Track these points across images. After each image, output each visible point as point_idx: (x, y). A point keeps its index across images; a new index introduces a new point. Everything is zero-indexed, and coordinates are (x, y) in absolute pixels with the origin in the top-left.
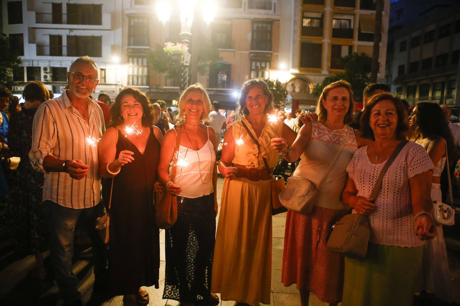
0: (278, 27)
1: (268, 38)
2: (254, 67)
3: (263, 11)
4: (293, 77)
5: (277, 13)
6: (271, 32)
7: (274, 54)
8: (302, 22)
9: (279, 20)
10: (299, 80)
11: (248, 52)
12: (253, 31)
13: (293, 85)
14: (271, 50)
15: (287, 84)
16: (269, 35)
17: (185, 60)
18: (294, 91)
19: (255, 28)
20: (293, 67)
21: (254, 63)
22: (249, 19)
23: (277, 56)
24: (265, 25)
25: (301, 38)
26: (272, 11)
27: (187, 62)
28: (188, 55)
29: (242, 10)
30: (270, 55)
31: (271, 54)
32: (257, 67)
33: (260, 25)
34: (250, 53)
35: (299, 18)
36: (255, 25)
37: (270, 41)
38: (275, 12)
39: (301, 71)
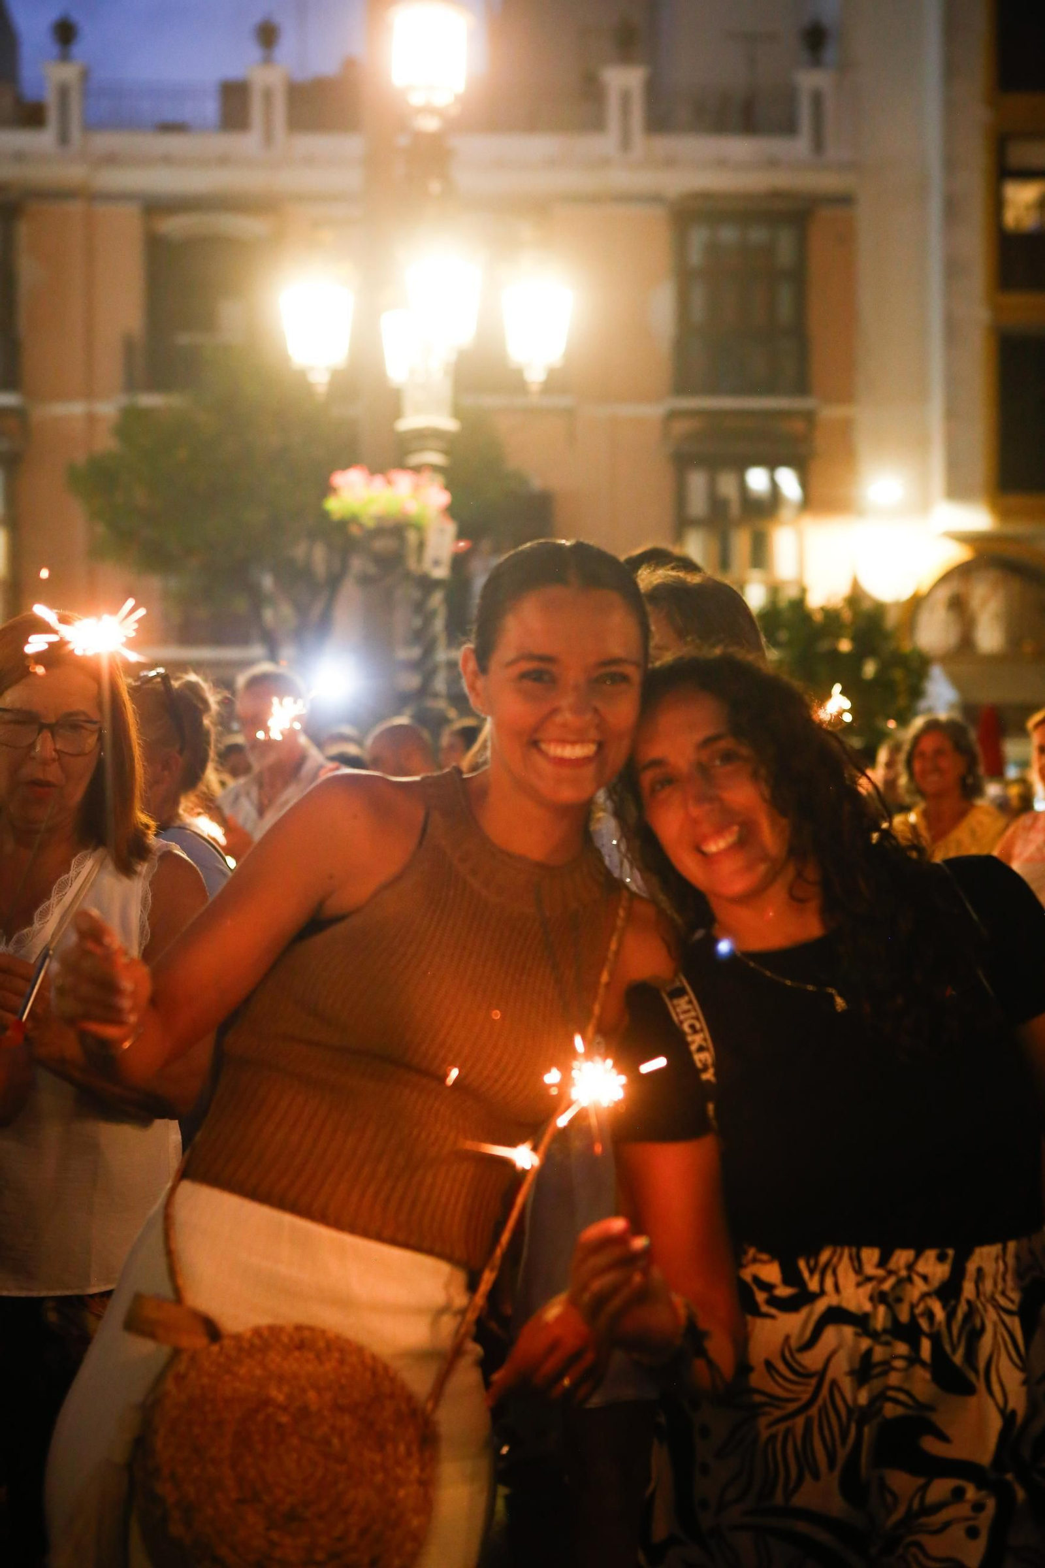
0: (846, 238)
1: (785, 310)
2: (698, 505)
3: (739, 147)
4: (959, 554)
5: (833, 152)
6: (798, 276)
7: (830, 413)
8: (997, 204)
9: (844, 200)
10: (993, 575)
11: (654, 411)
12: (685, 278)
13: (958, 604)
14: (802, 386)
15: (916, 604)
16: (785, 295)
17: (430, 553)
18: (966, 642)
19: (696, 257)
20: (956, 491)
21: (697, 482)
22: (655, 198)
23: (846, 428)
24: (758, 235)
25: (996, 308)
26: (800, 146)
27: (436, 563)
28: (442, 531)
29: (606, 143)
30: (798, 426)
31: (809, 417)
32: (718, 506)
33: (728, 234)
34: (673, 415)
35: (973, 181)
36: (698, 237)
37: (799, 333)
38: (818, 144)
39: (1002, 512)
